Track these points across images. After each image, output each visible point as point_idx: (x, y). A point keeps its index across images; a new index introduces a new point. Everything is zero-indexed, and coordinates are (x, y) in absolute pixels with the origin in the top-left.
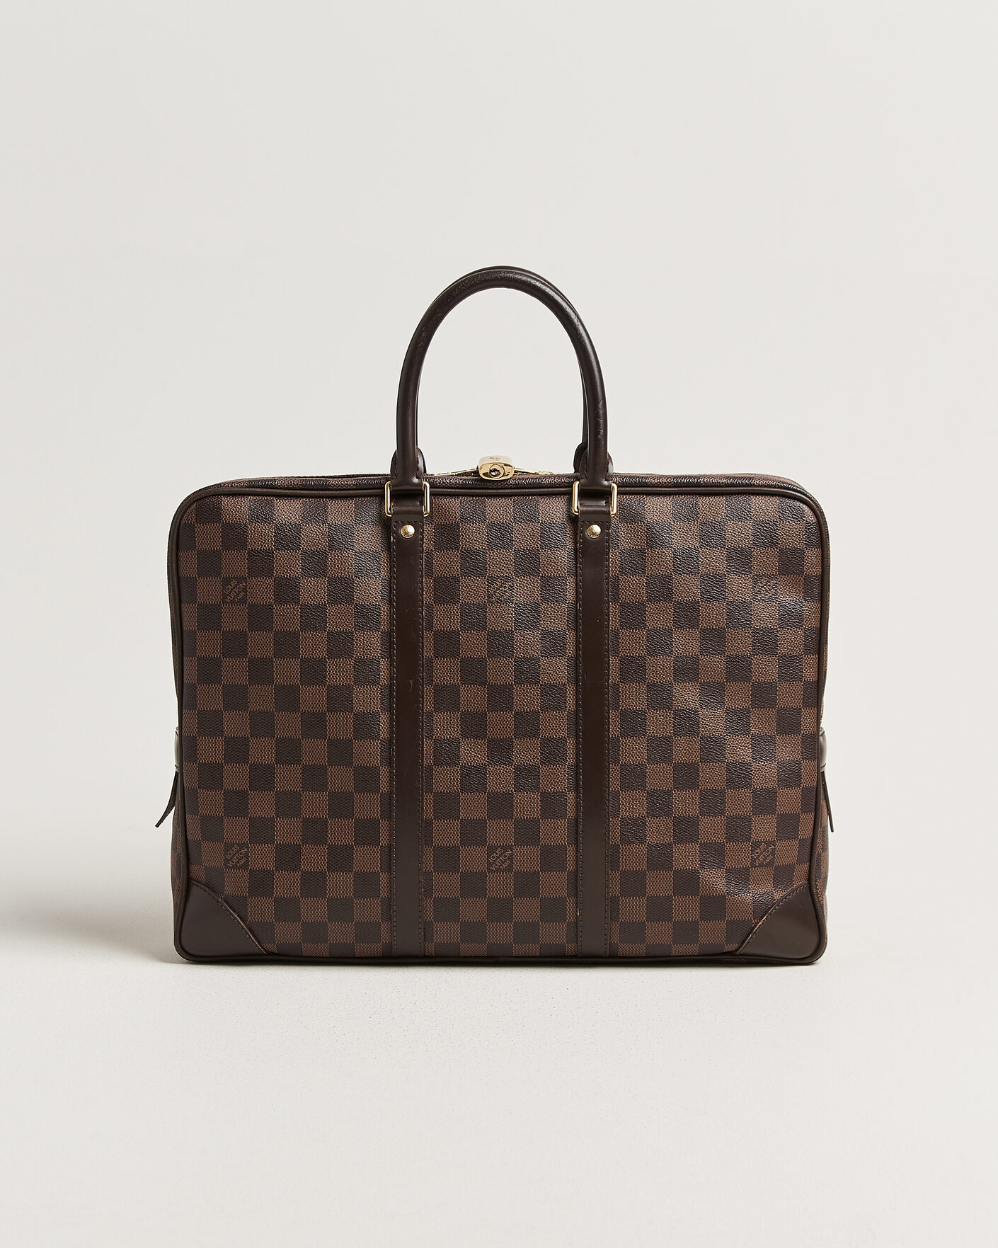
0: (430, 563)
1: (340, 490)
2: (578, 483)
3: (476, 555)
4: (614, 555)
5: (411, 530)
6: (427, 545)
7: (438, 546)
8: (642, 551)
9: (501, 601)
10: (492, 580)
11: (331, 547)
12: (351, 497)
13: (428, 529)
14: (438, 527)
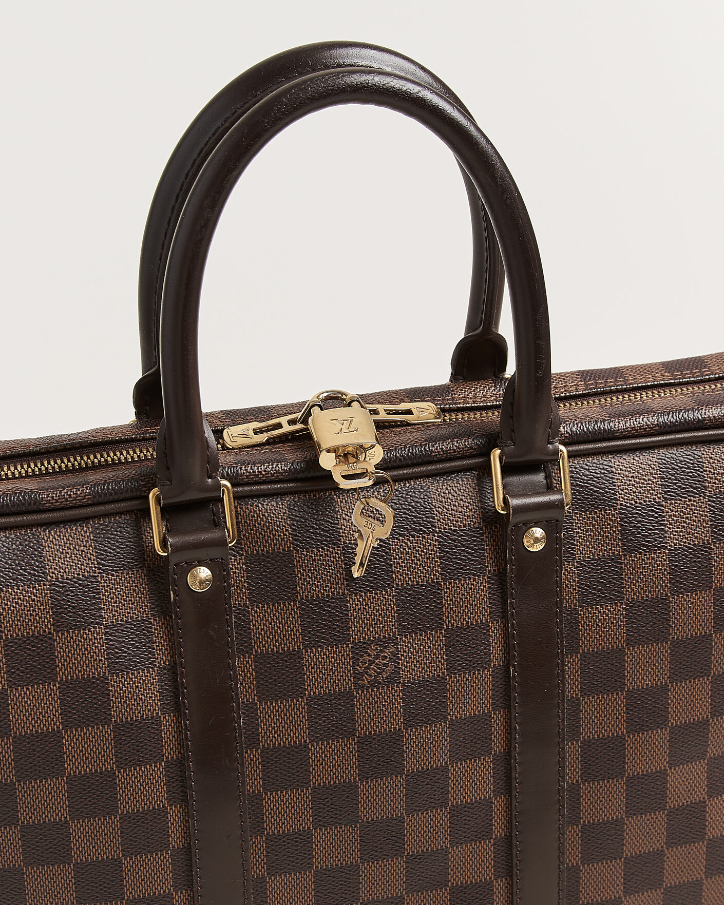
0: (244, 630)
1: (62, 509)
2: (497, 452)
3: (329, 606)
4: (569, 574)
5: (204, 573)
6: (239, 597)
7: (258, 596)
8: (615, 559)
9: (380, 683)
10: (359, 649)
11: (60, 625)
12: (85, 519)
13: (236, 565)
14: (252, 559)
